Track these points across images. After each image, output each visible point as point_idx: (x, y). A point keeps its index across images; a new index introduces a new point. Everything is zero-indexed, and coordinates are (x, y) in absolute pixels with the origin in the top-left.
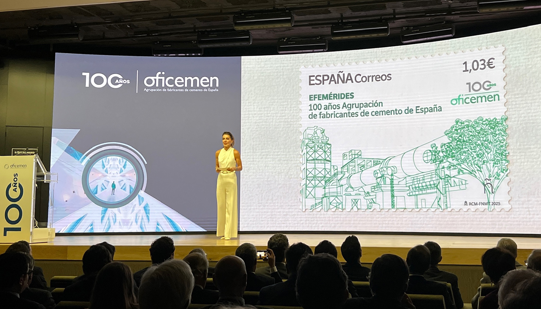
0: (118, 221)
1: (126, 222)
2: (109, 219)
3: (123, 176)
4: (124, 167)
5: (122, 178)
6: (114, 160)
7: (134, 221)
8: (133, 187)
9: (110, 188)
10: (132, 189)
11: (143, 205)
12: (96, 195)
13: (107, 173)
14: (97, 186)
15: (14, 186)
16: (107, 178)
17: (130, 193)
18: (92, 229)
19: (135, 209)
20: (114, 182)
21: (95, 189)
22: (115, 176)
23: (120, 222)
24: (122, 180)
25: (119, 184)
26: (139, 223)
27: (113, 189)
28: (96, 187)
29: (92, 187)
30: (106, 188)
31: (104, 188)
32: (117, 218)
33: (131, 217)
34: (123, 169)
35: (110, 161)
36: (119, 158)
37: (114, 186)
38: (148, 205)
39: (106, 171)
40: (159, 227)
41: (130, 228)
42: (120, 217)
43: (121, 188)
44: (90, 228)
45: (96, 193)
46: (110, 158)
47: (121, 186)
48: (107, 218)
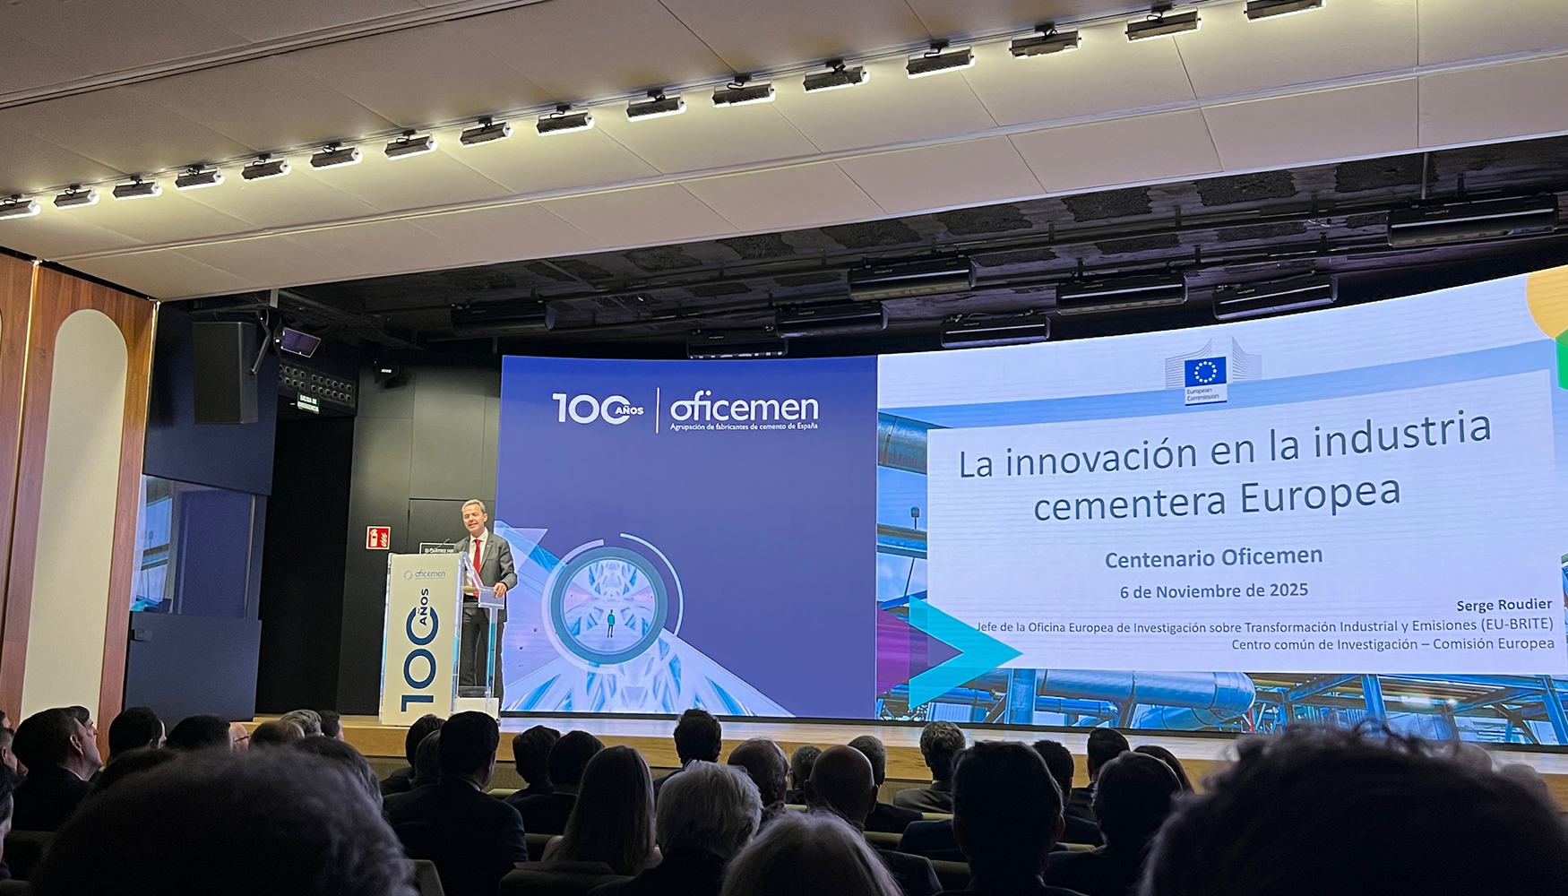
0: (618, 692)
1: (634, 693)
2: (601, 684)
3: (631, 600)
4: (632, 581)
5: (627, 604)
6: (612, 567)
7: (650, 692)
8: (649, 621)
10: (647, 625)
11: (668, 658)
12: (578, 638)
13: (599, 593)
14: (579, 619)
15: (422, 613)
16: (599, 604)
17: (643, 634)
18: (569, 705)
19: (654, 666)
20: (611, 611)
21: (575, 625)
22: (614, 600)
23: (622, 692)
24: (628, 608)
26: (660, 697)
27: (611, 625)
28: (577, 620)
29: (569, 620)
30: (596, 624)
31: (593, 623)
32: (618, 685)
33: (646, 682)
34: (629, 585)
35: (605, 570)
36: (621, 563)
37: (611, 619)
38: (677, 658)
39: (598, 590)
41: (641, 707)
42: (623, 682)
43: (626, 625)
44: (565, 702)
45: (578, 633)
46: (604, 563)
47: (626, 621)
48: (598, 684)
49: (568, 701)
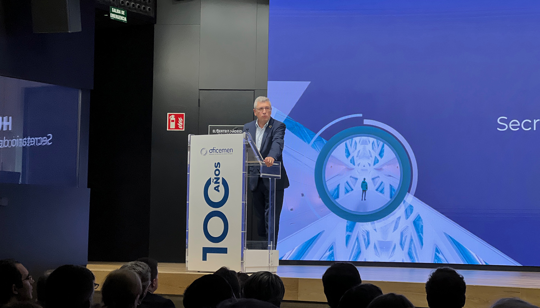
1: (384, 246)
2: (357, 239)
3: (379, 169)
4: (381, 154)
5: (376, 173)
6: (364, 143)
7: (398, 245)
8: (396, 186)
9: (358, 188)
10: (394, 190)
11: (412, 218)
12: (337, 200)
13: (354, 164)
14: (338, 186)
15: (216, 183)
16: (355, 174)
17: (391, 197)
18: (332, 255)
19: (400, 224)
20: (364, 179)
21: (335, 190)
22: (367, 170)
23: (375, 246)
24: (379, 177)
25: (374, 182)
26: (406, 248)
27: (364, 191)
28: (336, 187)
29: (330, 186)
30: (352, 190)
31: (349, 189)
32: (371, 239)
33: (394, 237)
34: (379, 158)
35: (358, 145)
36: (372, 139)
37: (364, 186)
38: (420, 217)
39: (353, 161)
40: (440, 256)
41: (391, 256)
42: (375, 238)
43: (377, 190)
44: (328, 254)
45: (338, 197)
46: (357, 139)
47: (377, 187)
48: (355, 238)
49: (331, 251)
